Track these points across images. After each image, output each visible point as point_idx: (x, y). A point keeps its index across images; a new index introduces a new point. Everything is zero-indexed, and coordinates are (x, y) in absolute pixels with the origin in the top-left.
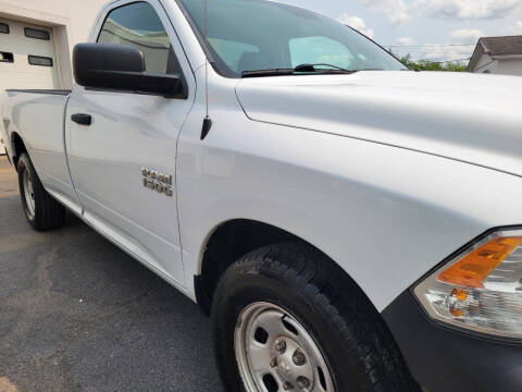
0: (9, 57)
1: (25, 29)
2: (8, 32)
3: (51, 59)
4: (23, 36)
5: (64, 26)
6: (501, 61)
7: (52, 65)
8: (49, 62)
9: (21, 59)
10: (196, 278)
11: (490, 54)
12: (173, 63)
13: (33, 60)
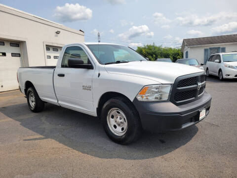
0: (4, 54)
1: (10, 43)
2: (4, 45)
3: (19, 54)
4: (9, 46)
5: (25, 42)
6: (191, 48)
7: (20, 56)
8: (19, 55)
9: (9, 55)
10: (97, 109)
11: (186, 45)
12: (89, 62)
13: (14, 55)
